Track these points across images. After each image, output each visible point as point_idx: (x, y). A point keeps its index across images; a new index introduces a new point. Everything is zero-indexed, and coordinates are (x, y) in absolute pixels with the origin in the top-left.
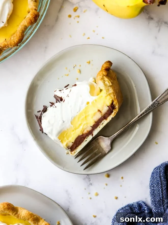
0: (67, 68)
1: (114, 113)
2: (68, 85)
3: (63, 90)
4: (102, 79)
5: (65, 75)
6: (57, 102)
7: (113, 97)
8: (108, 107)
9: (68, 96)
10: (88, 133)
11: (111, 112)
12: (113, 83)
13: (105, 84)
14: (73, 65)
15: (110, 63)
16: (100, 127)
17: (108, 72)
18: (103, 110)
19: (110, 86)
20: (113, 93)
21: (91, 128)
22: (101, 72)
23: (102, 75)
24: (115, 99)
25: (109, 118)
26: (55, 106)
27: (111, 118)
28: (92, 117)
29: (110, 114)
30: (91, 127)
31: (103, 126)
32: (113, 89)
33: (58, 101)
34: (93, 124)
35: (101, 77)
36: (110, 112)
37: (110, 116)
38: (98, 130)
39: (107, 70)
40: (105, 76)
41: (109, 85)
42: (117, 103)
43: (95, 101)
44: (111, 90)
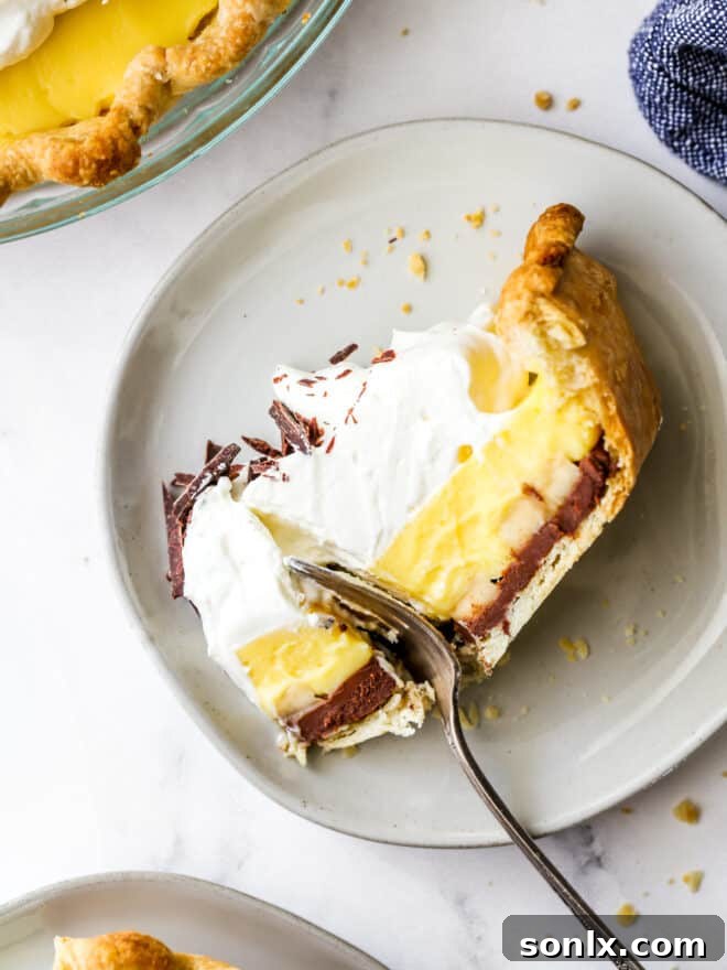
0: (350, 246)
1: (613, 498)
2: (353, 348)
3: (321, 378)
4: (530, 317)
5: (342, 283)
6: (289, 451)
7: (597, 406)
8: (574, 466)
9: (350, 419)
10: (480, 619)
11: (597, 491)
12: (595, 333)
13: (551, 342)
14: (390, 231)
15: (570, 216)
16: (542, 581)
17: (560, 271)
18: (549, 482)
19: (579, 351)
20: (595, 385)
21: (494, 587)
22: (522, 279)
23: (526, 295)
24: (611, 419)
25: (591, 528)
26: (278, 475)
27: (600, 524)
28: (496, 530)
29: (592, 507)
30: (494, 581)
31: (562, 574)
32: (592, 363)
33: (296, 447)
34: (504, 567)
35: (523, 304)
36: (587, 491)
37: (590, 517)
38: (533, 598)
39: (557, 261)
40: (543, 295)
41: (568, 346)
42: (627, 442)
43: (501, 442)
44: (586, 374)
